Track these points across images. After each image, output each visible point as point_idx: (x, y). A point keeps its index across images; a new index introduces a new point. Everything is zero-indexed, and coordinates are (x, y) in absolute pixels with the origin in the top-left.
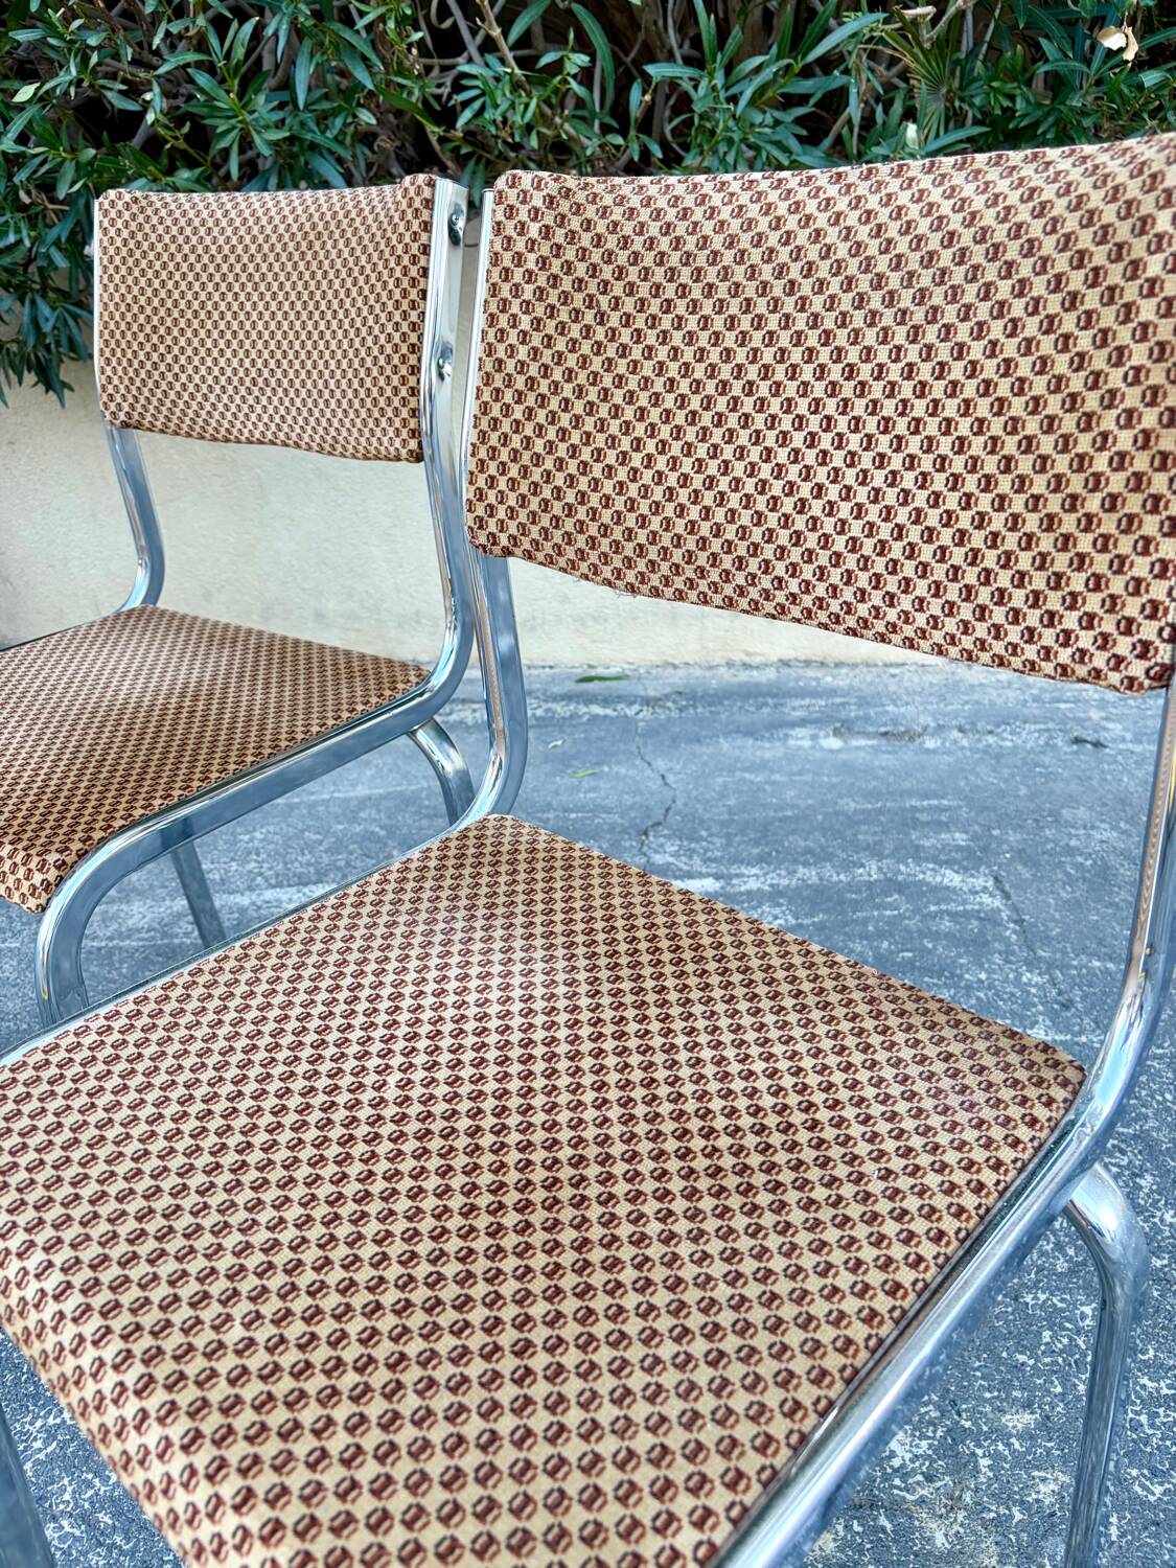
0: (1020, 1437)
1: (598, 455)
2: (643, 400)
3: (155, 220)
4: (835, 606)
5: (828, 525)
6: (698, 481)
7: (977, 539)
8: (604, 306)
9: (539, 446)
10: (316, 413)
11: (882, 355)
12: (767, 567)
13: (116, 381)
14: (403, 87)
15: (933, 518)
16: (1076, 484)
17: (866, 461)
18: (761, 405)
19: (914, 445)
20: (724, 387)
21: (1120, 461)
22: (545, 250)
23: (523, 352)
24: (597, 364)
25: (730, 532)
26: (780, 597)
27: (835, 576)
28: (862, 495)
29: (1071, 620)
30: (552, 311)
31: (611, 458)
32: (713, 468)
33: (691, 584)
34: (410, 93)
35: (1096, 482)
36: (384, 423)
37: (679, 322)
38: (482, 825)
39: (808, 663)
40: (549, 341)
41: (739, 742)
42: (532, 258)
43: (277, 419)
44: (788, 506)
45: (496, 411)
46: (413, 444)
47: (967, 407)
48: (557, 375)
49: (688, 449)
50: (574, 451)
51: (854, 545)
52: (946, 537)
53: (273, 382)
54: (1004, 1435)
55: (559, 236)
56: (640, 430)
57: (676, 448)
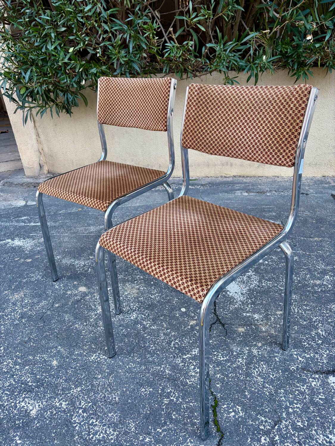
0: (279, 315)
1: (206, 131)
2: (214, 122)
3: (111, 83)
4: (246, 156)
5: (245, 143)
6: (223, 136)
7: (268, 145)
8: (208, 106)
9: (196, 130)
10: (145, 121)
11: (254, 116)
12: (235, 149)
13: (101, 115)
14: (152, 48)
15: (261, 142)
16: (281, 136)
17: (251, 133)
18: (234, 123)
19: (258, 130)
20: (228, 120)
21: (287, 133)
22: (198, 97)
23: (193, 114)
24: (206, 116)
25: (229, 144)
26: (237, 154)
27: (246, 151)
28: (250, 138)
29: (281, 157)
30: (199, 107)
31: (208, 132)
32: (226, 133)
33: (222, 153)
34: (154, 50)
35: (284, 136)
36: (159, 124)
37: (221, 110)
38: (182, 197)
39: (240, 176)
40: (198, 112)
41: (224, 194)
42: (195, 98)
43: (136, 122)
44: (238, 139)
45: (188, 123)
46: (165, 128)
47: (266, 125)
48: (199, 118)
49: (222, 130)
50: (202, 130)
51: (249, 146)
52: (263, 144)
53: (136, 115)
54: (277, 315)
55: (200, 95)
56: (214, 127)
57: (220, 130)
